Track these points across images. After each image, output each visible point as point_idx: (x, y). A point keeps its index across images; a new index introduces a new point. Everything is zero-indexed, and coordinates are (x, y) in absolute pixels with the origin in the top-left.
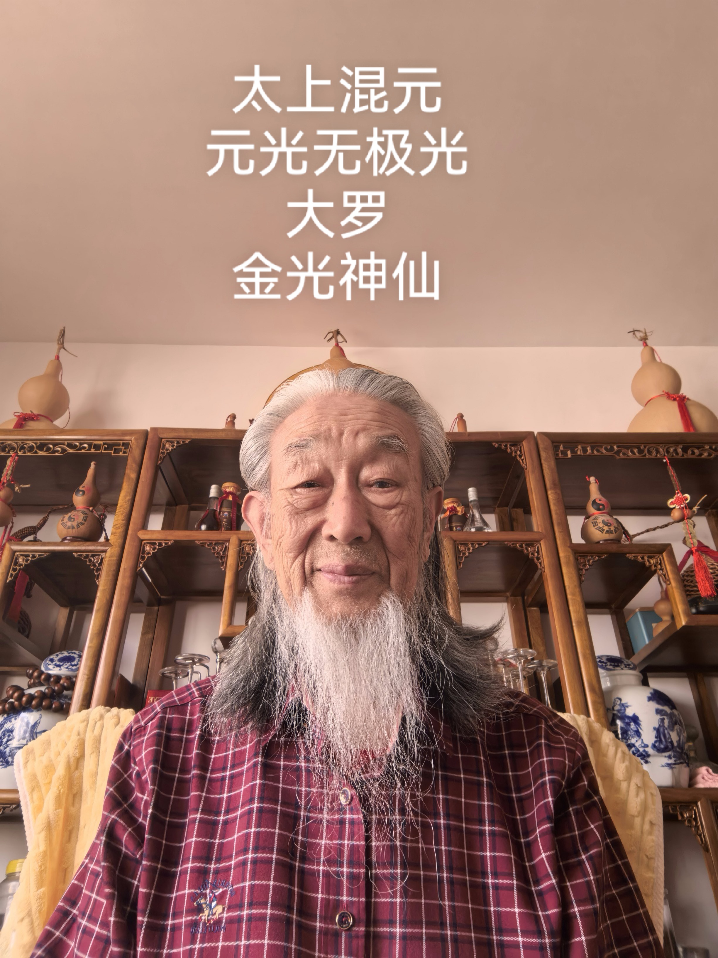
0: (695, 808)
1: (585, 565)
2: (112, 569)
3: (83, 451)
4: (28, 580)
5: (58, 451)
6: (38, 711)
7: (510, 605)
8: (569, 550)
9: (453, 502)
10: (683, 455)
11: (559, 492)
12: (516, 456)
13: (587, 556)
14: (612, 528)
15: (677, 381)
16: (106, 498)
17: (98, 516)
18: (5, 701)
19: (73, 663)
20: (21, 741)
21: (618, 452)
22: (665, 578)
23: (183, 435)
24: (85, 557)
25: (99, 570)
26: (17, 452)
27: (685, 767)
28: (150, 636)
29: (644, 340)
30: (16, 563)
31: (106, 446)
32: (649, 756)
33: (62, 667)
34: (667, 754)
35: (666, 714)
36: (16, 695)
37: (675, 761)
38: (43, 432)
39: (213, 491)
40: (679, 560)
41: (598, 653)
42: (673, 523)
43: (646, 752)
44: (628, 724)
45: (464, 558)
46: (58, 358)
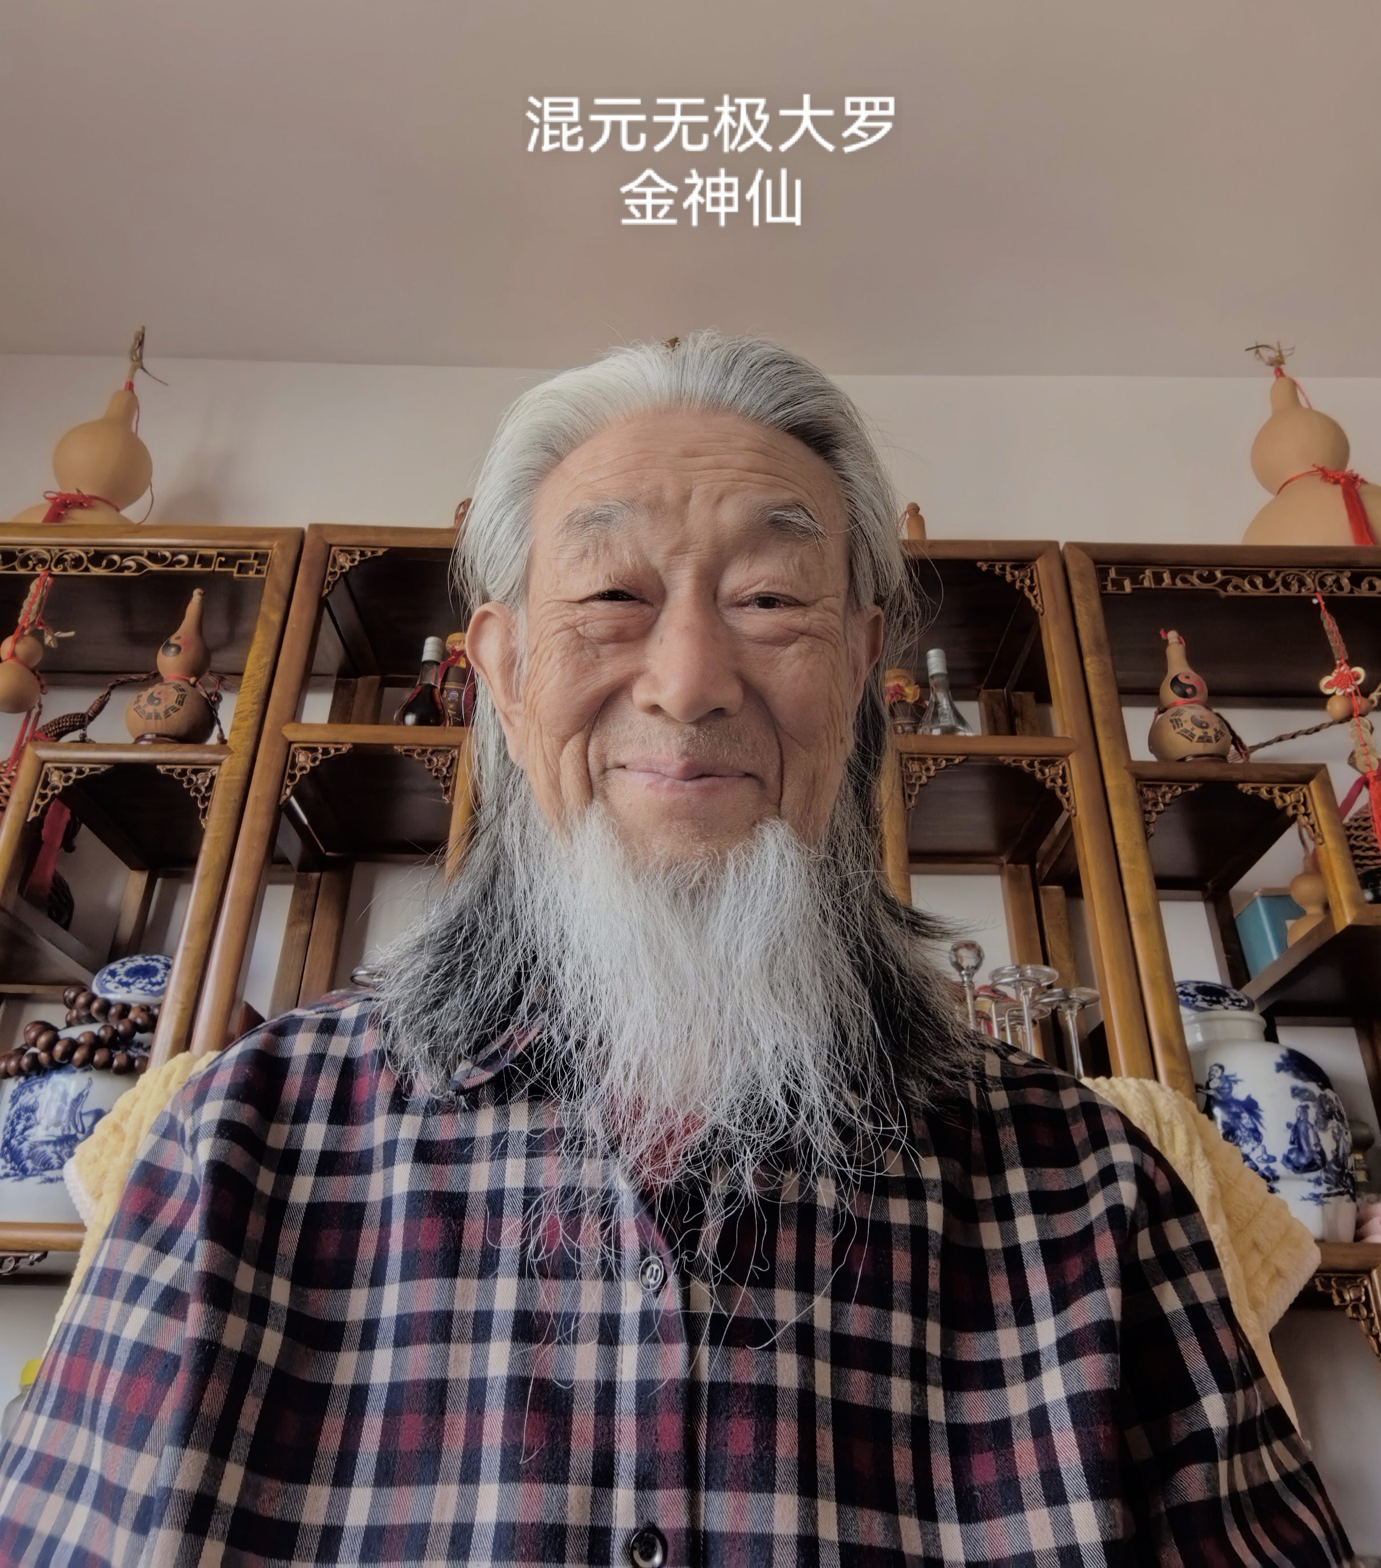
0: (1366, 1282)
1: (1156, 804)
2: (232, 799)
3: (178, 568)
4: (67, 816)
5: (129, 568)
6: (86, 1070)
7: (1006, 879)
8: (1126, 773)
9: (897, 677)
10: (1352, 591)
11: (1108, 660)
12: (1022, 588)
13: (1160, 786)
14: (1211, 733)
15: (1342, 447)
16: (221, 661)
17: (205, 696)
18: (22, 1051)
19: (154, 980)
20: (52, 1128)
21: (1224, 585)
22: (1314, 831)
23: (372, 539)
24: (180, 775)
25: (205, 799)
26: (49, 569)
27: (1348, 1201)
28: (304, 929)
29: (1277, 365)
30: (46, 784)
31: (223, 559)
32: (1276, 1178)
33: (132, 987)
34: (1313, 1175)
35: (1311, 1097)
36: (43, 1039)
37: (1329, 1189)
38: (102, 529)
39: (430, 649)
40: (1341, 796)
41: (1178, 977)
42: (1331, 724)
43: (1272, 1172)
44: (1237, 1116)
45: (917, 788)
46: (130, 386)
